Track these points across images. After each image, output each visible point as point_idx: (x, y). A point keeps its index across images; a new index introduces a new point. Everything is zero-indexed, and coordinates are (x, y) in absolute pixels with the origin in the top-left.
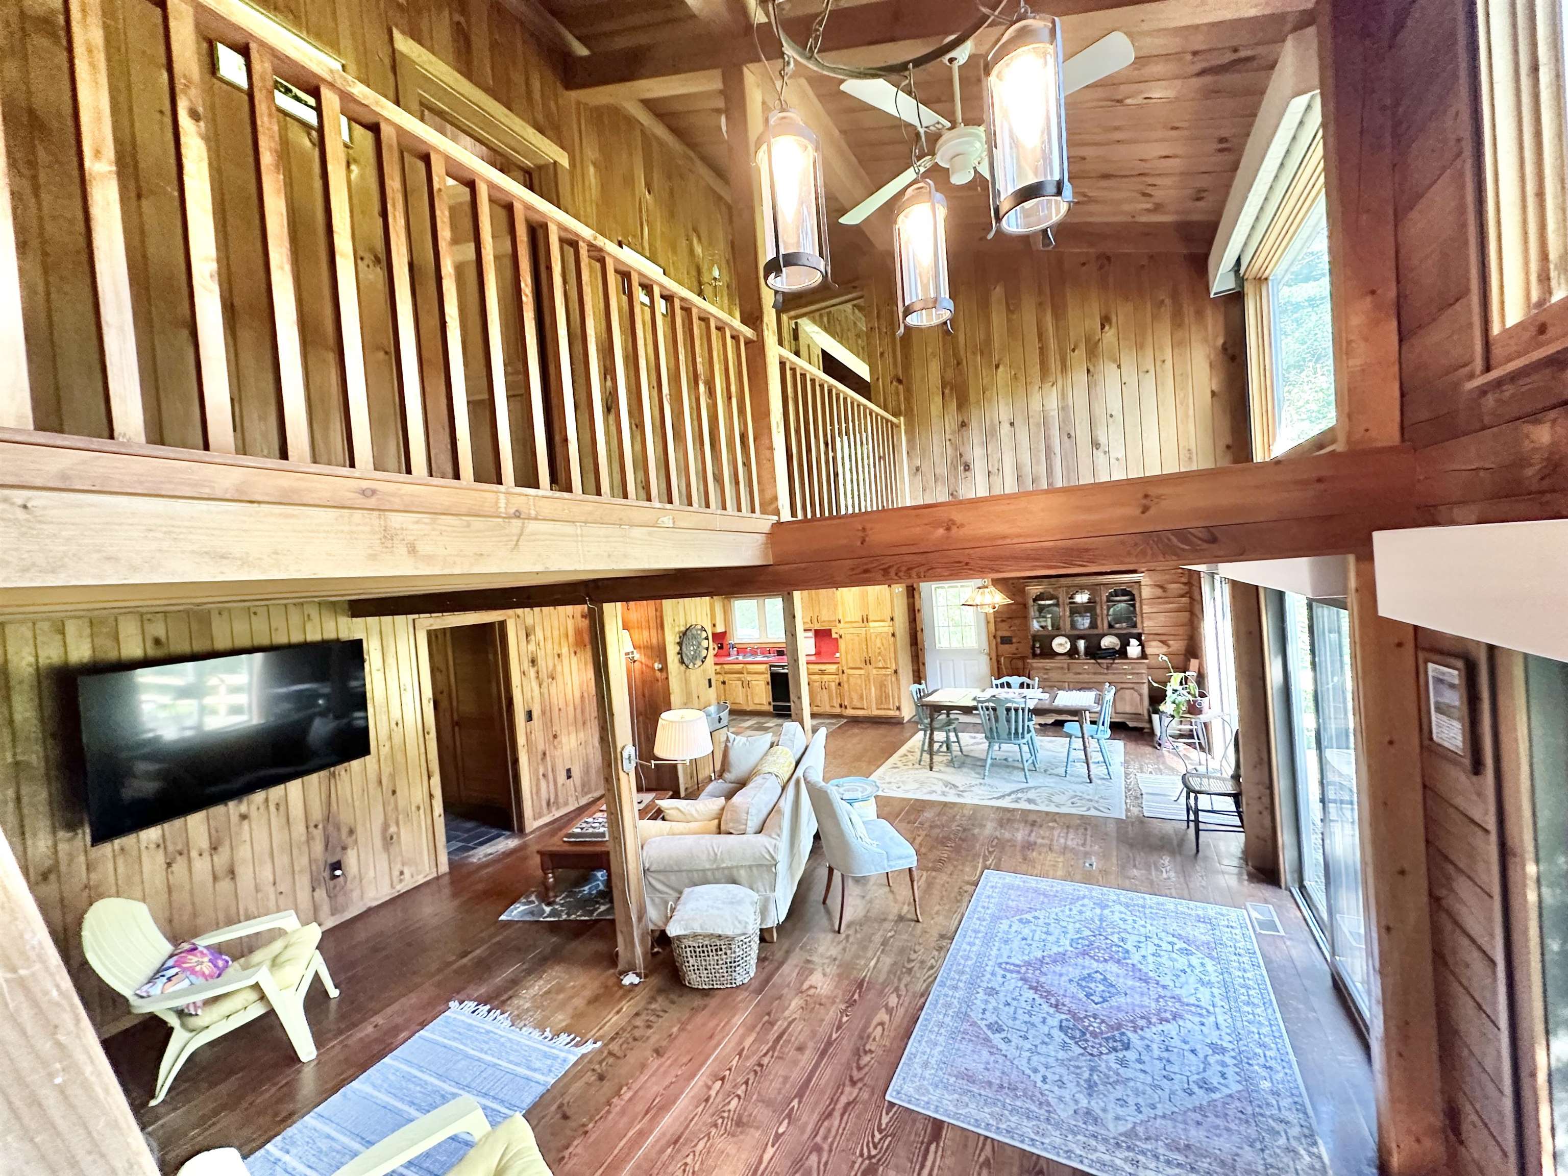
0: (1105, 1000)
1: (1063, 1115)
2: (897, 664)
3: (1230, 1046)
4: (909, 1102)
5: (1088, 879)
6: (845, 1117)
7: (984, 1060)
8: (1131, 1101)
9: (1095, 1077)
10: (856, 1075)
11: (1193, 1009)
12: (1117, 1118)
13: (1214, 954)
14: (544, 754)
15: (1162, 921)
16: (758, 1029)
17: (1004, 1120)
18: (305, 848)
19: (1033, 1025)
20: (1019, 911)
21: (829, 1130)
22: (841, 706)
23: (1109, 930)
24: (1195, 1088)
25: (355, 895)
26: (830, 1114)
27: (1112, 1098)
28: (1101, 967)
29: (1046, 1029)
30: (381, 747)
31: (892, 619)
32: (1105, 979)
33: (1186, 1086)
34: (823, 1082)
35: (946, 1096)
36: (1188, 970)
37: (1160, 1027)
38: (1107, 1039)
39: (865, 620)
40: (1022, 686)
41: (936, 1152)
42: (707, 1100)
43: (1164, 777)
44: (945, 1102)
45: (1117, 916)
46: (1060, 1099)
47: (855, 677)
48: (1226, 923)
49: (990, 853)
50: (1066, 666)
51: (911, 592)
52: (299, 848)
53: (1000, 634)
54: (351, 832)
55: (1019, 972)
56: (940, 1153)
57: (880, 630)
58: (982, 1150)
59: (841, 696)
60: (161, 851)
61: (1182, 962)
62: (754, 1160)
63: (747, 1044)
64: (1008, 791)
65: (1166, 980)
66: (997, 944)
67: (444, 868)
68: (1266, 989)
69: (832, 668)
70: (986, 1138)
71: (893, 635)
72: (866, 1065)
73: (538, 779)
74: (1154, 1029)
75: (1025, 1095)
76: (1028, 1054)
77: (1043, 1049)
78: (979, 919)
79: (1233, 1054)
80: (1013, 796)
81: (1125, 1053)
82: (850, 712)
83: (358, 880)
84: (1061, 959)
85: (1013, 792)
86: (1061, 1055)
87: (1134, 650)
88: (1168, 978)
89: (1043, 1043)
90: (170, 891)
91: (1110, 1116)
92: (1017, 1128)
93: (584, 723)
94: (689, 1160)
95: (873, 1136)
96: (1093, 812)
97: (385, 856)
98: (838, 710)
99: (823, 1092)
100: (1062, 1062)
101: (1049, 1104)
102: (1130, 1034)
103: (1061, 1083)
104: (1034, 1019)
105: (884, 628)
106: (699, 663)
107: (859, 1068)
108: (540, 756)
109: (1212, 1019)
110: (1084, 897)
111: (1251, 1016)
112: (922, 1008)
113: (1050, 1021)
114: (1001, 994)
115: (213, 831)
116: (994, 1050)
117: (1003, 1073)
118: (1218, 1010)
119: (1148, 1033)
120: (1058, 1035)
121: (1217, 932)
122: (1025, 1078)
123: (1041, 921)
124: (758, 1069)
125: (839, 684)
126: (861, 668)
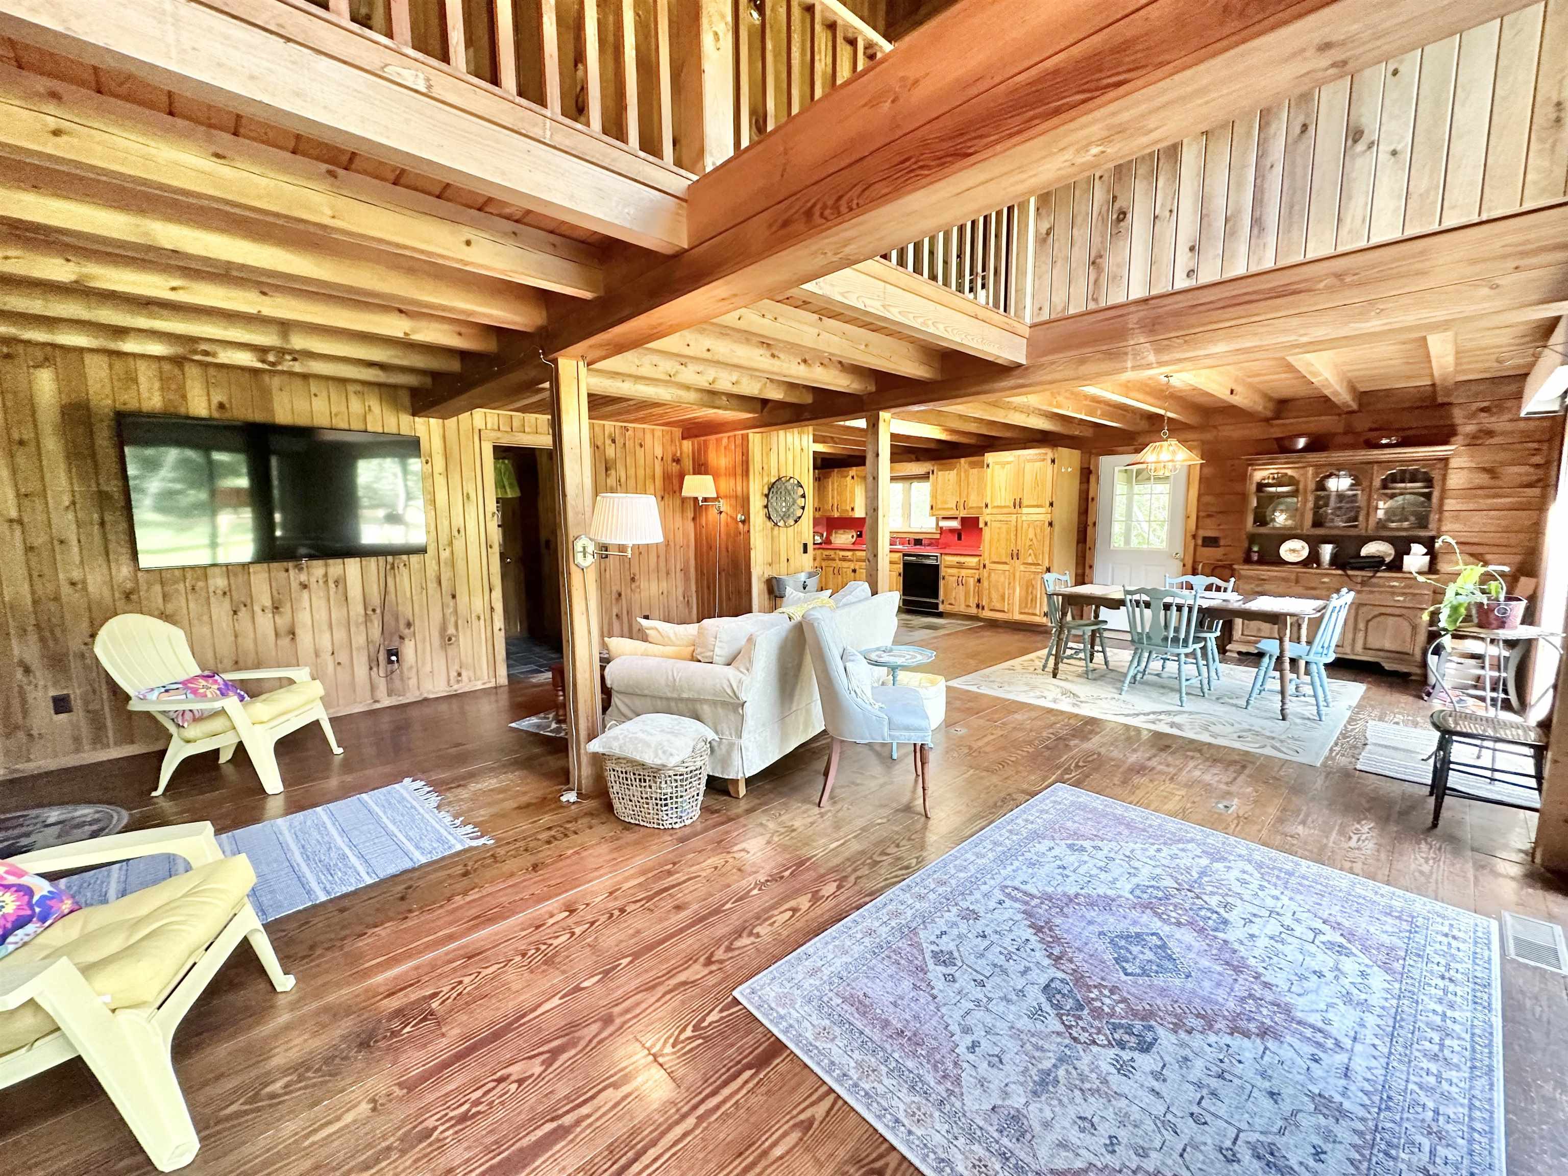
0: (1145, 973)
1: (971, 1104)
2: (1051, 560)
3: (1362, 1113)
4: (758, 1008)
5: (1215, 822)
6: (668, 997)
7: (899, 991)
8: (1105, 1130)
9: (1061, 1073)
10: (720, 954)
11: (1308, 1032)
12: (1063, 1145)
13: (1397, 966)
14: (620, 595)
15: (1316, 898)
16: (650, 875)
17: (872, 1077)
18: (363, 628)
19: (1005, 972)
20: (1076, 835)
21: (638, 1004)
22: (978, 606)
23: (1210, 889)
24: (1246, 1155)
25: (413, 682)
26: (654, 987)
27: (1072, 1112)
28: (1166, 929)
29: (1020, 983)
30: (441, 551)
31: (1051, 504)
32: (1164, 947)
33: (1228, 1144)
34: (674, 950)
35: (814, 1019)
36: (1330, 976)
37: (1227, 1039)
38: (1115, 1027)
39: (1018, 504)
40: (1209, 588)
41: (746, 1082)
42: (537, 927)
43: (1419, 730)
44: (806, 1024)
45: (1234, 874)
46: (982, 1083)
47: (998, 576)
48: (1446, 929)
49: (1077, 766)
50: (1293, 577)
51: (1087, 474)
52: (357, 626)
53: (1202, 533)
54: (409, 625)
55: (1026, 903)
56: (751, 1085)
57: (1035, 517)
58: (813, 1104)
59: (979, 594)
60: (228, 596)
61: (1323, 960)
62: (527, 1005)
63: (626, 886)
64: (1147, 710)
65: (1280, 980)
66: (1016, 864)
67: (503, 680)
68: (1490, 1045)
69: (972, 561)
70: (831, 1090)
71: (1051, 524)
72: (739, 948)
73: (610, 619)
74: (1212, 1038)
75: (928, 1057)
76: (971, 1005)
77: (999, 1007)
78: (1010, 831)
79: (1360, 1126)
80: (1152, 717)
81: (1136, 1055)
82: (987, 614)
83: (414, 670)
84: (1107, 904)
85: (1154, 713)
86: (1024, 1023)
87: (1416, 560)
88: (1282, 975)
89: (1005, 999)
90: (236, 637)
91: (1052, 1137)
92: (883, 1096)
93: (668, 573)
94: (467, 980)
95: (684, 1029)
96: (1269, 751)
97: (443, 654)
98: (973, 611)
99: (667, 960)
100: (1016, 1033)
101: (958, 1081)
102: (1161, 1031)
103: (997, 1061)
104: (1011, 966)
105: (1039, 515)
106: (791, 522)
107: (729, 949)
108: (614, 596)
109: (1342, 1058)
110: (1192, 840)
111: (1432, 1080)
112: (858, 908)
113: (1033, 975)
114: (982, 921)
115: (275, 593)
116: (922, 984)
117: (916, 1017)
118: (1358, 1047)
119: (1197, 1041)
120: (1035, 996)
121: (1419, 938)
122: (943, 1035)
123: (1100, 855)
124: (616, 913)
125: (979, 581)
126: (1006, 563)
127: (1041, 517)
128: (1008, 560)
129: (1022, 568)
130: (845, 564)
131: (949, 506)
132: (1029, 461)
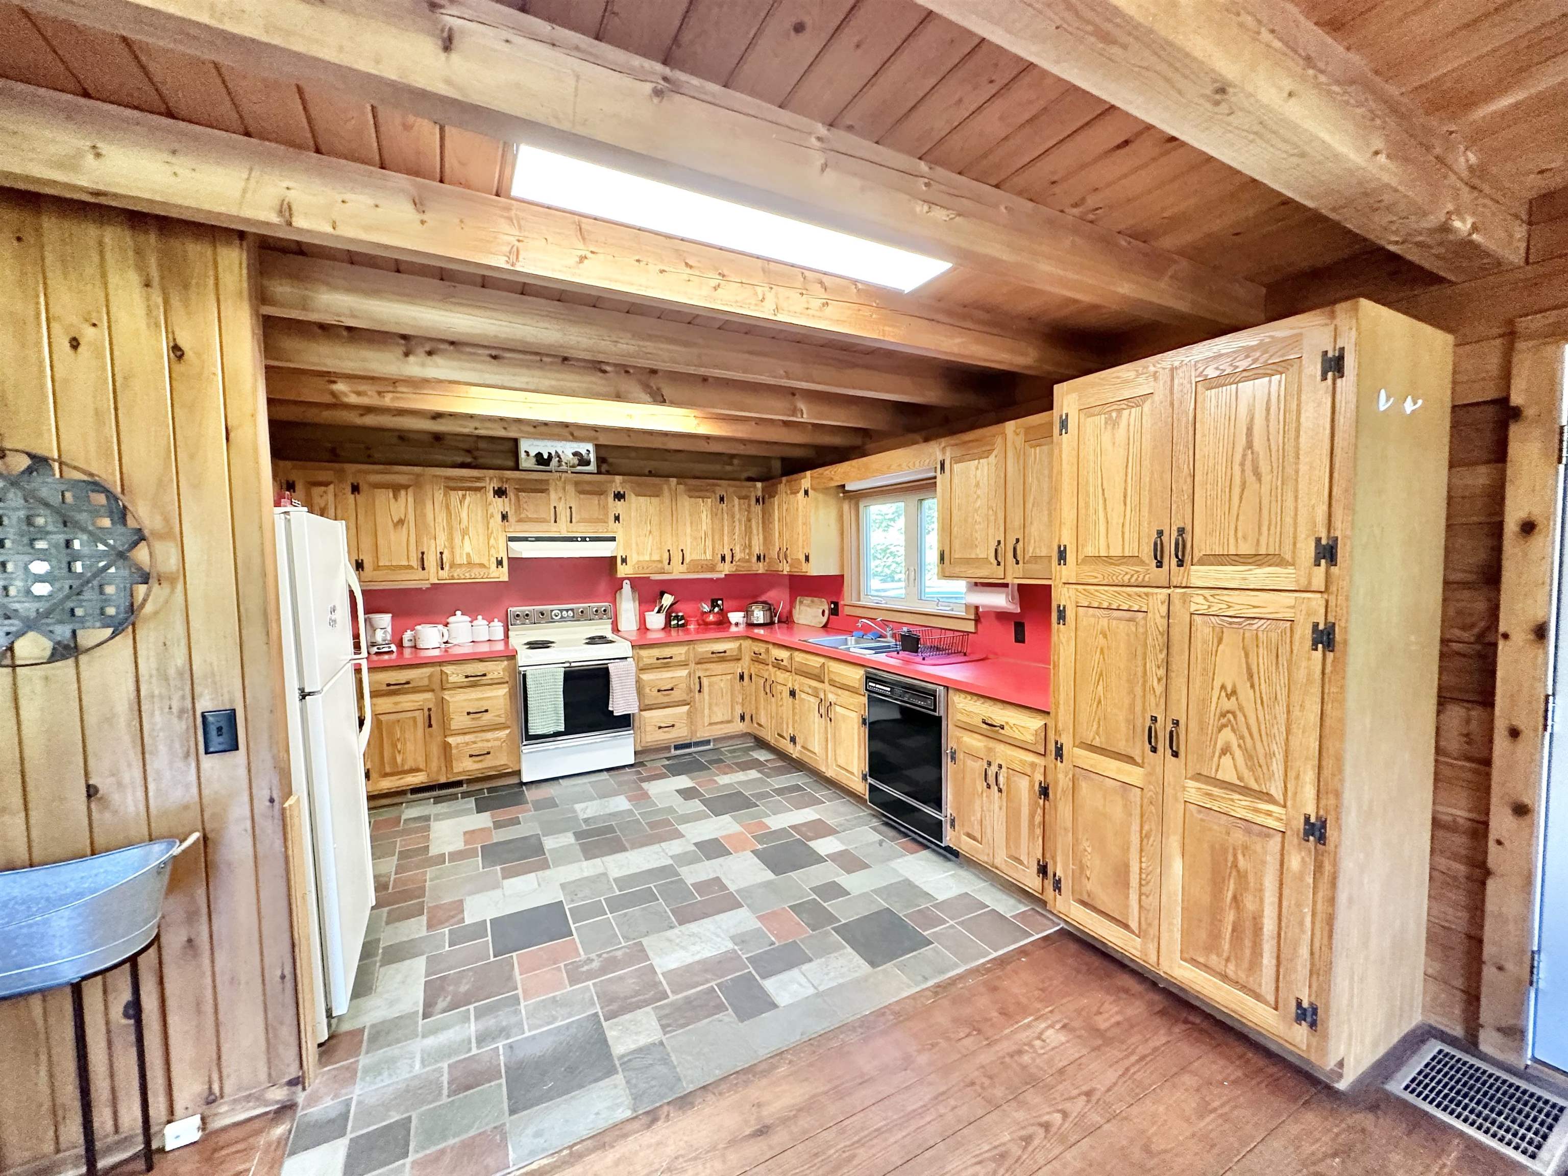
22: (1042, 872)
31: (1327, 552)
39: (1172, 550)
47: (1105, 796)
57: (1249, 604)
59: (1045, 834)
69: (1026, 726)
98: (1031, 881)
105: (1269, 594)
125: (1044, 792)
126: (1130, 760)
127: (1279, 605)
128: (1139, 748)
129: (1193, 791)
130: (781, 676)
132: (1211, 384)
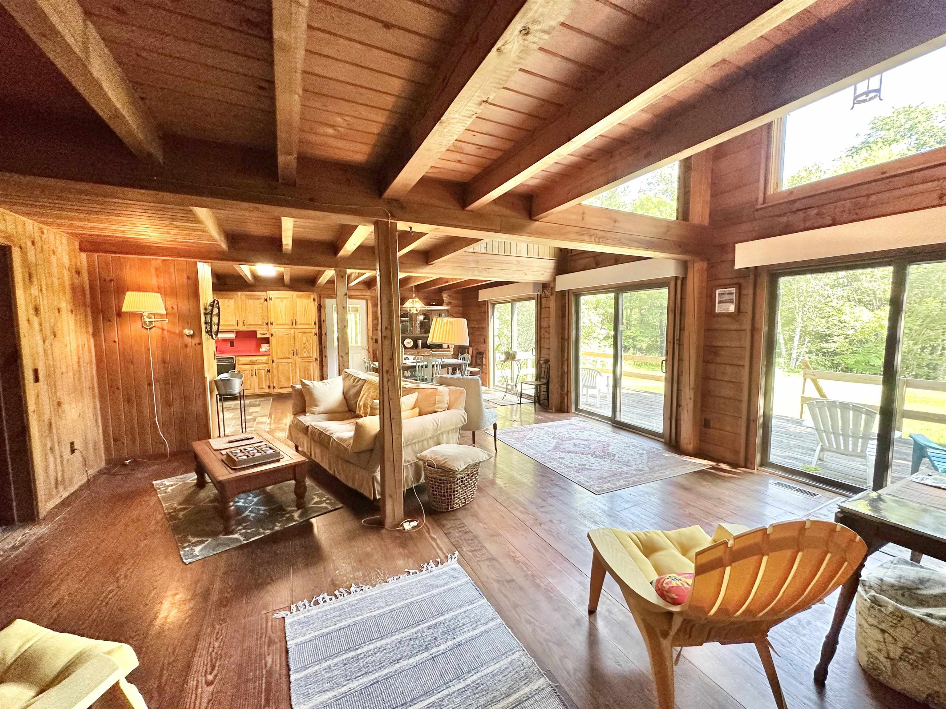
2: (317, 355)
20: (522, 437)
22: (269, 387)
28: (573, 442)
31: (315, 323)
32: (579, 444)
39: (294, 323)
47: (283, 365)
51: (320, 309)
55: (557, 451)
57: (306, 331)
61: (585, 434)
69: (262, 359)
71: (316, 334)
73: (47, 453)
81: (616, 456)
82: (278, 391)
84: (560, 444)
98: (267, 391)
104: (585, 459)
105: (309, 329)
108: (47, 426)
116: (593, 470)
125: (269, 371)
126: (289, 358)
128: (291, 356)
129: (300, 360)
131: (231, 323)
